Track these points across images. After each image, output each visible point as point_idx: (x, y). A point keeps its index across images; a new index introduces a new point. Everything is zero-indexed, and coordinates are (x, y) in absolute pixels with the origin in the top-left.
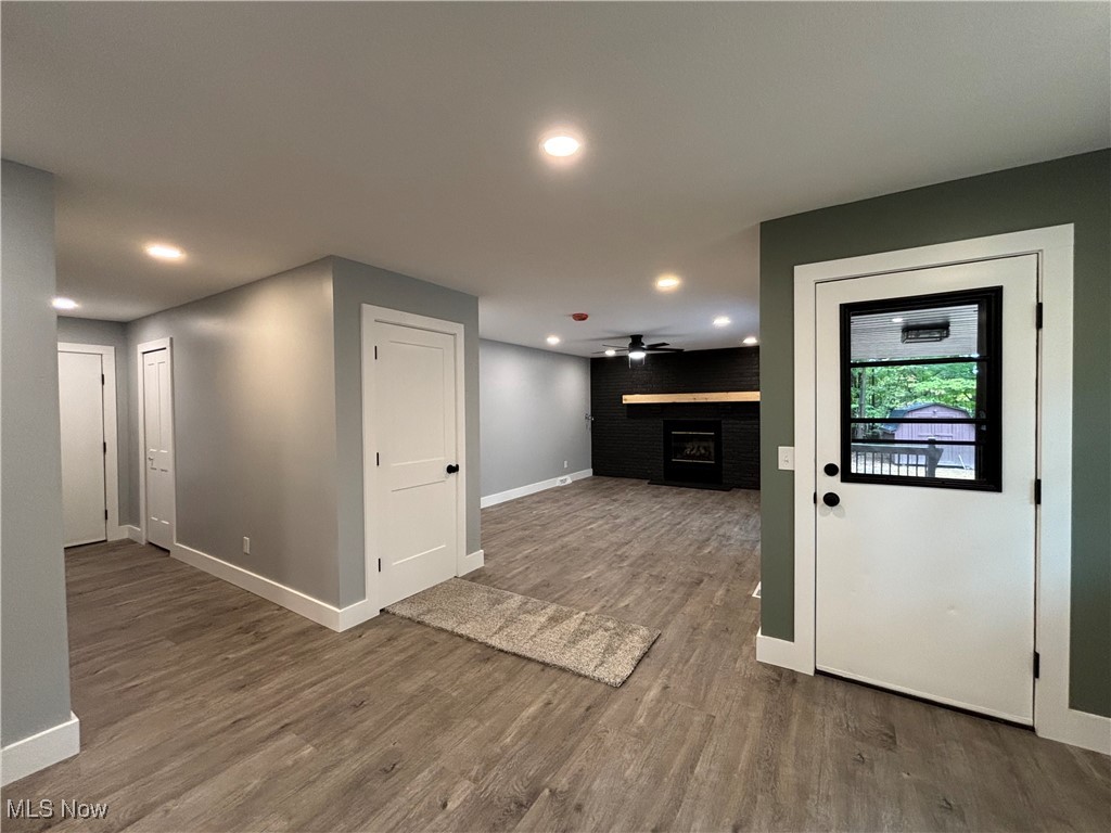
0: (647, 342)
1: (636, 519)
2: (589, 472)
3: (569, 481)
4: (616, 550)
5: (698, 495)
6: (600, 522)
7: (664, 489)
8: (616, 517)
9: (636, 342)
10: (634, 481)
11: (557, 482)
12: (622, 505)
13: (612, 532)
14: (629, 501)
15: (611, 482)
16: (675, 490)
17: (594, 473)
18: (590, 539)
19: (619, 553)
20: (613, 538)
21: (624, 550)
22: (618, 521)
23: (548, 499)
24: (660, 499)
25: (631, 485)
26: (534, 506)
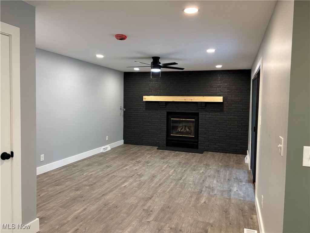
0: (162, 62)
1: (154, 176)
2: (121, 142)
3: (109, 149)
4: (143, 205)
5: (187, 157)
6: (131, 180)
7: (167, 152)
8: (141, 176)
9: (156, 62)
10: (148, 147)
11: (101, 150)
12: (143, 165)
13: (139, 188)
14: (148, 163)
15: (134, 148)
16: (173, 153)
17: (125, 143)
18: (124, 196)
19: (146, 208)
20: (140, 194)
21: (149, 204)
22: (142, 179)
23: (95, 162)
24: (165, 160)
25: (147, 150)
26: (85, 168)
